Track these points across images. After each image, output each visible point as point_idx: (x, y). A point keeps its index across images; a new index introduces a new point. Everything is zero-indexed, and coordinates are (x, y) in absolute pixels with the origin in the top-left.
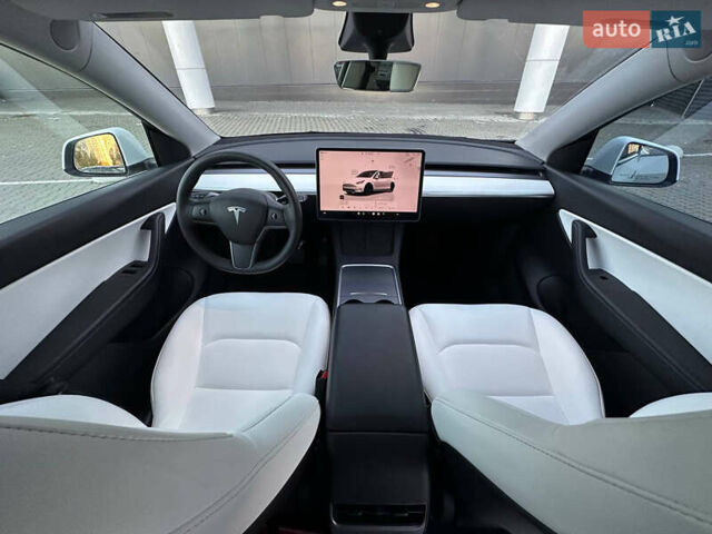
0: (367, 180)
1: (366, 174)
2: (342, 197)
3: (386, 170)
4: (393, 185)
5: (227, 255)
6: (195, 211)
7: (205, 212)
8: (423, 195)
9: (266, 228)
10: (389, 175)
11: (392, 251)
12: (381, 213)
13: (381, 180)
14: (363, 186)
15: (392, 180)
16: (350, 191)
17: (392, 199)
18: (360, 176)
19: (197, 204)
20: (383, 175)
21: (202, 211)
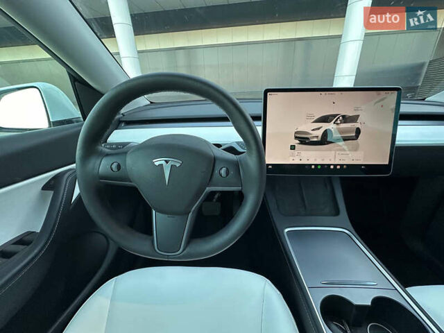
0: (325, 126)
1: (325, 119)
2: (293, 148)
3: (350, 113)
4: (358, 131)
5: (147, 229)
6: (104, 166)
7: (119, 167)
8: (398, 143)
9: (208, 189)
10: (354, 119)
11: (337, 213)
12: (342, 165)
13: (343, 126)
14: (319, 133)
15: (357, 125)
16: (304, 140)
17: (356, 149)
18: (316, 121)
19: (107, 155)
20: (346, 119)
21: (114, 166)
